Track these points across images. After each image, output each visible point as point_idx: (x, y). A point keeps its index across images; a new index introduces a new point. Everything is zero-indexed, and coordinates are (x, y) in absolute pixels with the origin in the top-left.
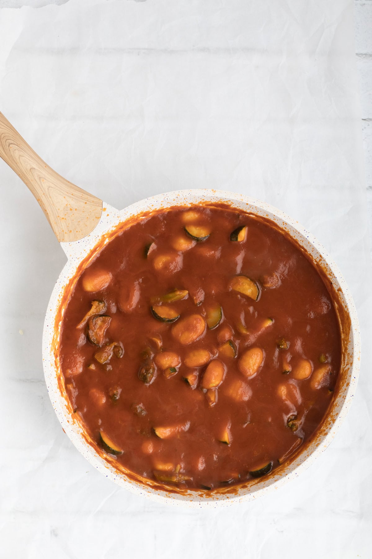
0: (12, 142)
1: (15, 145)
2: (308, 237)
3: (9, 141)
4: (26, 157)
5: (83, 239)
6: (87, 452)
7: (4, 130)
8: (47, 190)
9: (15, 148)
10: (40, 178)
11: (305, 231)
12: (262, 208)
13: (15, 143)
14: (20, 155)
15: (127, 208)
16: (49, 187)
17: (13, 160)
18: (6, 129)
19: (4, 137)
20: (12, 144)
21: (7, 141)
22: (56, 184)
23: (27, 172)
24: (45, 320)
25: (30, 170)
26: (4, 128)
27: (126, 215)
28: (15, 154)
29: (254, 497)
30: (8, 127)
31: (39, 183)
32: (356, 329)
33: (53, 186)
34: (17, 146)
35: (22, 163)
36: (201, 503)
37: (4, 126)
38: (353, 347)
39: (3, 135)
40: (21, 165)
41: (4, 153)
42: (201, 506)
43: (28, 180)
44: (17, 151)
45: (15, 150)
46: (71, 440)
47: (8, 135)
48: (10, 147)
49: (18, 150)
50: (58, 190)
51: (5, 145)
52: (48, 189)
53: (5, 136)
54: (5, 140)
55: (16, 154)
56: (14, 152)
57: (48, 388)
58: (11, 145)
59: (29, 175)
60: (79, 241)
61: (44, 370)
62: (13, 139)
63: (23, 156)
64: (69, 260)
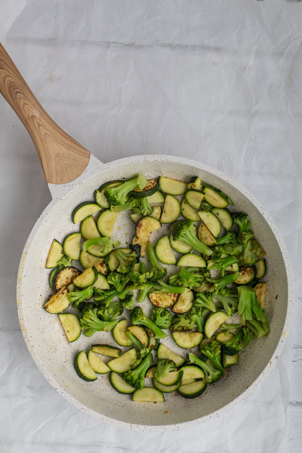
0: (20, 91)
1: (22, 94)
2: (264, 214)
3: (17, 89)
4: (29, 106)
5: (68, 184)
6: (43, 366)
7: (14, 79)
8: (43, 136)
9: (21, 97)
10: (39, 125)
11: (262, 208)
12: (228, 182)
13: (22, 92)
14: (25, 104)
15: (111, 162)
16: (46, 134)
17: (18, 106)
18: (16, 79)
19: (13, 86)
20: (19, 92)
21: (15, 89)
22: (52, 132)
23: (28, 118)
24: (25, 248)
25: (32, 117)
26: (15, 78)
27: (109, 169)
28: (20, 101)
29: (178, 428)
30: (17, 78)
31: (38, 129)
32: (291, 301)
33: (49, 133)
34: (23, 95)
35: (25, 110)
36: (132, 425)
37: (14, 76)
38: (286, 315)
39: (12, 83)
40: (24, 112)
41: (11, 100)
42: (131, 427)
43: (28, 125)
44: (22, 100)
45: (21, 98)
46: (31, 354)
47: (17, 84)
48: (17, 95)
49: (23, 98)
50: (53, 138)
51: (13, 92)
52: (45, 136)
53: (14, 84)
54: (13, 88)
55: (22, 102)
56: (19, 100)
57: (18, 306)
58: (18, 94)
59: (30, 121)
60: (65, 185)
61: (17, 291)
62: (21, 89)
63: (27, 105)
64: (53, 200)
